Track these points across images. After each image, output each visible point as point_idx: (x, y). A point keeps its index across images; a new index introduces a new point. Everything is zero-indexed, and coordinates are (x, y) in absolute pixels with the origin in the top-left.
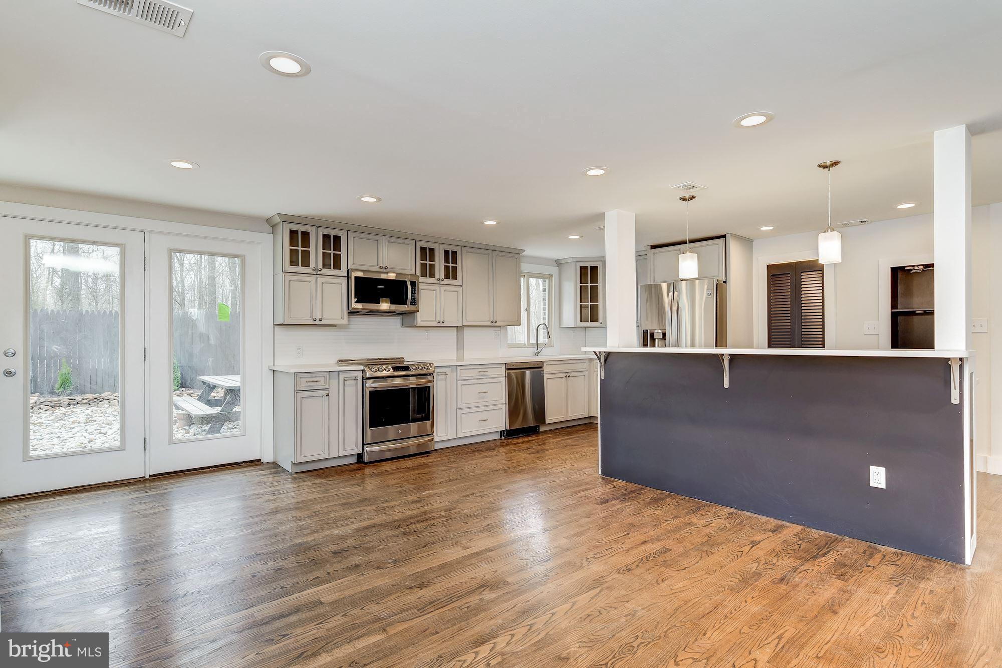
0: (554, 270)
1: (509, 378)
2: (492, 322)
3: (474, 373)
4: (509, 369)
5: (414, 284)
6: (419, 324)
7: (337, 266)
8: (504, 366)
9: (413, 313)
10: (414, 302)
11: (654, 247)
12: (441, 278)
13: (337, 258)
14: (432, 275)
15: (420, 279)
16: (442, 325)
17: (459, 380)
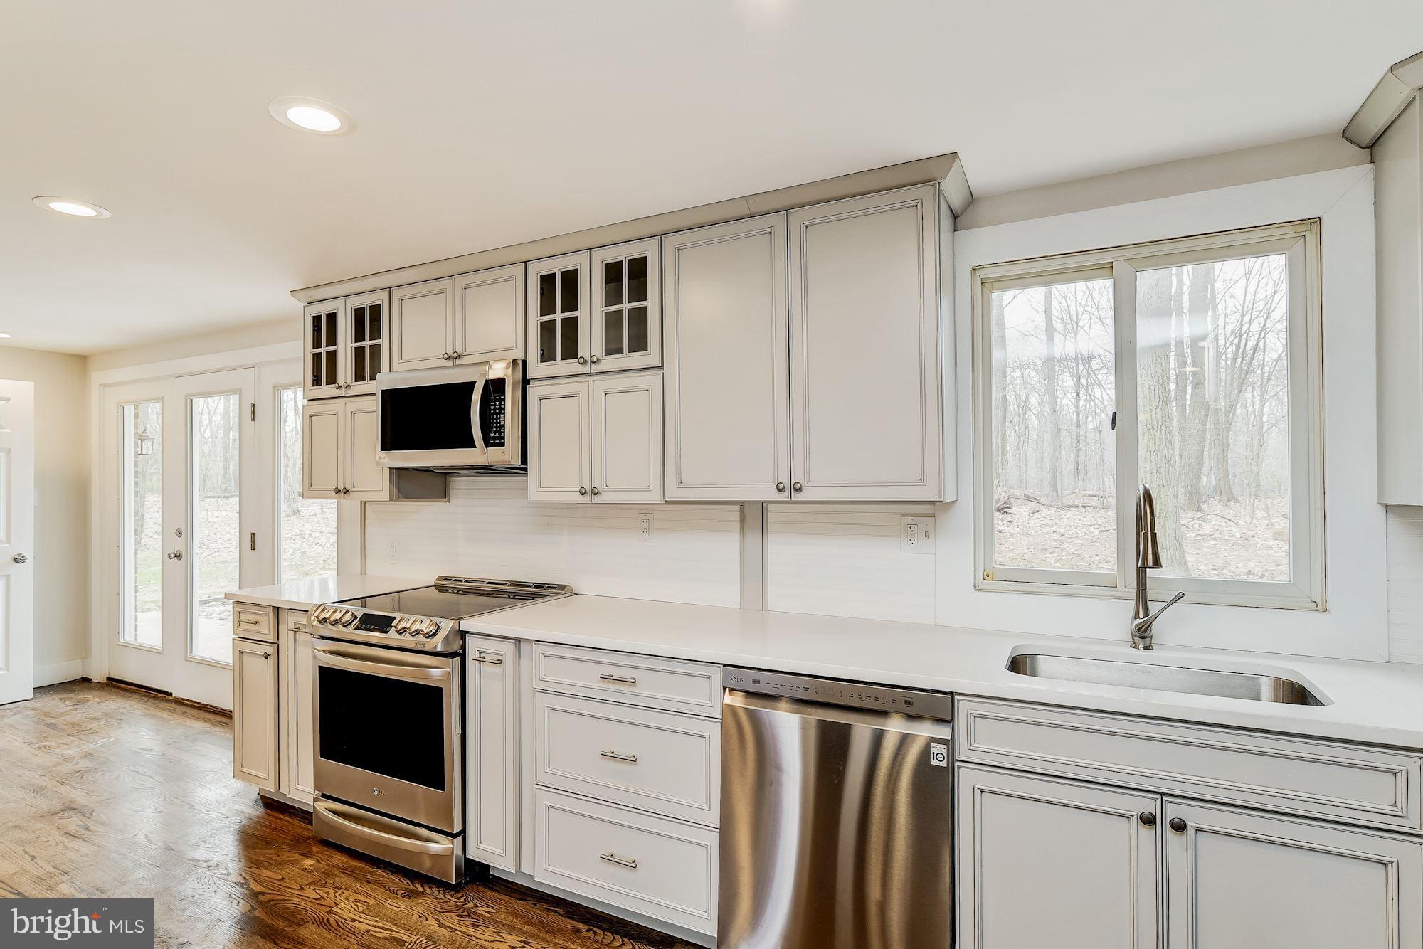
2: (781, 488)
3: (586, 677)
10: (498, 438)
12: (596, 356)
15: (536, 369)
16: (597, 500)
17: (538, 690)
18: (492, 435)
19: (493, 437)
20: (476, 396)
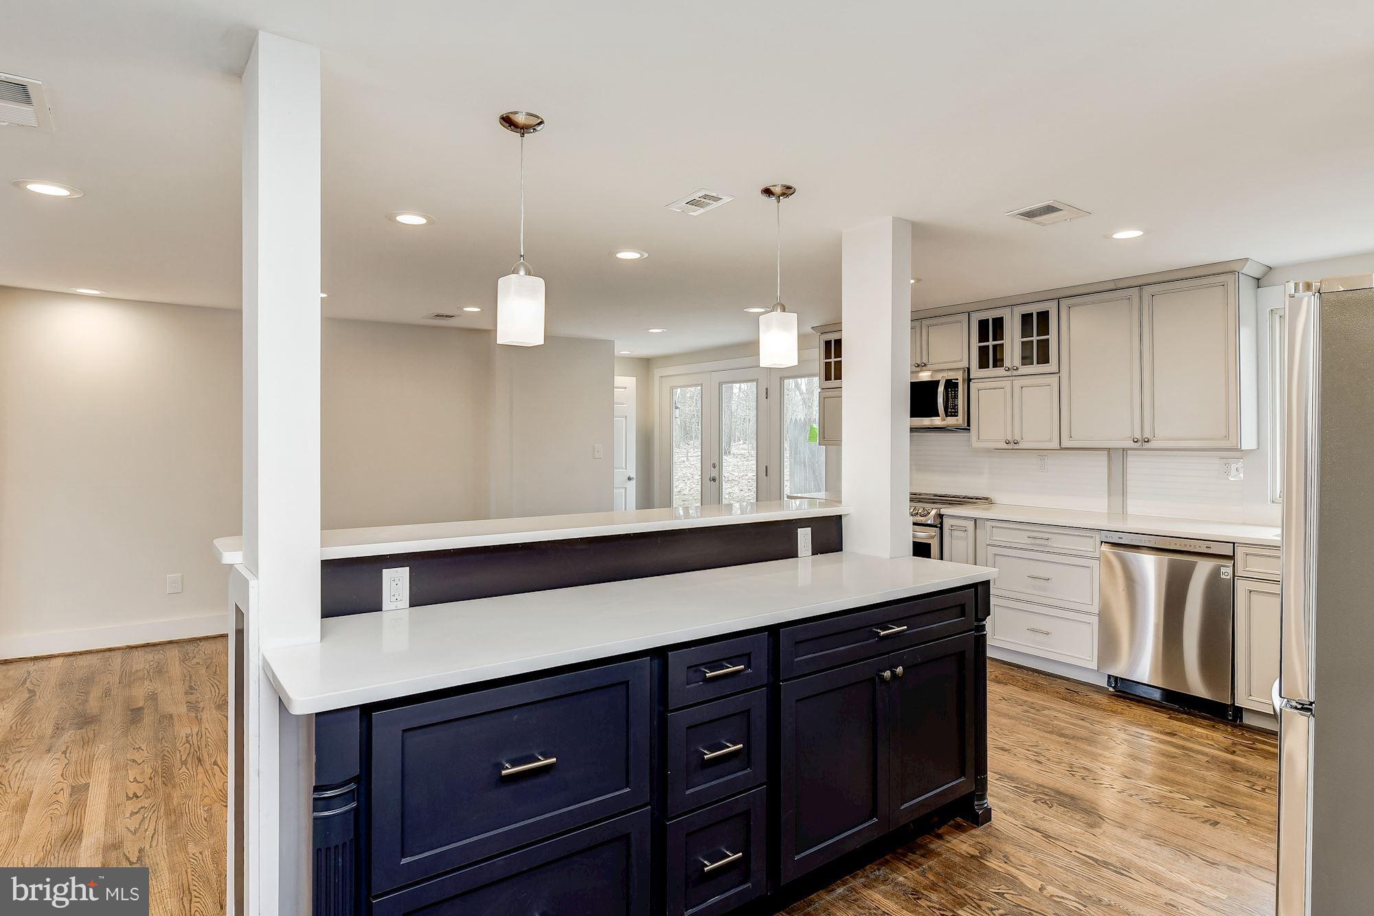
2: (1136, 441)
3: (1021, 538)
6: (975, 445)
8: (1097, 537)
10: (953, 411)
12: (1016, 366)
14: (998, 362)
15: (976, 372)
16: (1016, 447)
17: (988, 545)
18: (949, 410)
19: (951, 411)
20: (941, 389)
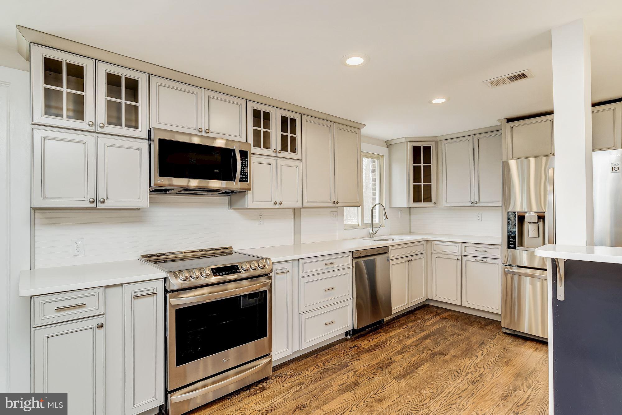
0: (384, 151)
1: (357, 268)
2: (334, 203)
3: (320, 266)
4: (356, 258)
5: (244, 154)
6: (251, 205)
7: (133, 123)
8: (351, 254)
9: (242, 192)
10: (244, 178)
11: (509, 120)
12: (278, 150)
13: (134, 111)
14: (267, 146)
15: (252, 149)
16: (280, 206)
17: (302, 278)
19: (242, 177)
